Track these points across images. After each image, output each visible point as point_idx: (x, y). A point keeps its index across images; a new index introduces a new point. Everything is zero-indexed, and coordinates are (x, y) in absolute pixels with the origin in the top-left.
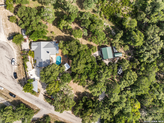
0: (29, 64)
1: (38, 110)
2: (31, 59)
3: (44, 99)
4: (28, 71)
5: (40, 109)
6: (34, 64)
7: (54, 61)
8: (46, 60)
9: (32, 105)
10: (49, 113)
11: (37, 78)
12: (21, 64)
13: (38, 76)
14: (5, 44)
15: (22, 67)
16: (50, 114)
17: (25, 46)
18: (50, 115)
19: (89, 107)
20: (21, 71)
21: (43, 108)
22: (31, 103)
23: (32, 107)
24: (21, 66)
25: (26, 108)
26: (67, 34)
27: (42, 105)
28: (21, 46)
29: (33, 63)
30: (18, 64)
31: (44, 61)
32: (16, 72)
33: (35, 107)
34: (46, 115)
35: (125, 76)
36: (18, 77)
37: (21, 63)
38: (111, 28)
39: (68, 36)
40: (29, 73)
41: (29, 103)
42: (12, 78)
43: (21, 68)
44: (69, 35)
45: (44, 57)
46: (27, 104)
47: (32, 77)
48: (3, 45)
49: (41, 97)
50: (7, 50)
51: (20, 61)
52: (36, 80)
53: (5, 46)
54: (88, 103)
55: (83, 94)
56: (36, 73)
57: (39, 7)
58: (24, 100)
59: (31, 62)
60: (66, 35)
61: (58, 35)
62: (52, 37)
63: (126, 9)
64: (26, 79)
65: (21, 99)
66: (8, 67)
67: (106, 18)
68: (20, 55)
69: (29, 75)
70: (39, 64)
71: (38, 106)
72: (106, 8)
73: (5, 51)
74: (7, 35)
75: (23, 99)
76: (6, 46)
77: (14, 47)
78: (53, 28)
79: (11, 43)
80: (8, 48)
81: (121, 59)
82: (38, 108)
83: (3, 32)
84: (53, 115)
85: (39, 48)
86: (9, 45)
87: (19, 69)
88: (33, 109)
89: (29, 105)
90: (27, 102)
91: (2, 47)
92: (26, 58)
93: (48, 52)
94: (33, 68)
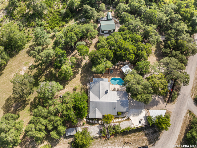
0: (124, 125)
1: (190, 112)
2: (115, 122)
3: (172, 103)
4: (134, 127)
5: (188, 110)
6: (123, 117)
7: (118, 87)
8: (118, 95)
9: (184, 123)
10: (190, 98)
11: (143, 113)
12: (124, 140)
13: (141, 112)
15: (128, 137)
16: (191, 96)
17: (94, 130)
18: (194, 97)
20: (135, 140)
21: (186, 105)
22: (181, 124)
23: (188, 123)
24: (126, 139)
26: (79, 71)
27: (181, 106)
28: (94, 138)
29: (121, 120)
30: (123, 144)
31: (119, 98)
33: (187, 117)
34: (194, 101)
35: (136, 7)
36: (144, 145)
37: (121, 139)
38: (77, 22)
39: (81, 70)
40: (137, 125)
41: (182, 127)
43: (129, 139)
44: (80, 69)
45: (114, 97)
46: (184, 131)
47: (143, 122)
51: (118, 141)
52: (147, 115)
54: (171, 45)
55: (158, 56)
56: (137, 115)
58: (180, 136)
59: (119, 122)
60: (80, 73)
61: (80, 82)
62: (81, 89)
64: (146, 132)
65: (178, 140)
67: (63, 26)
68: (109, 141)
69: (140, 125)
70: (124, 107)
71: (184, 113)
72: (51, 24)
75: (179, 137)
78: (68, 89)
82: (187, 114)
84: (192, 93)
87: (132, 144)
88: (190, 121)
89: (185, 128)
90: (182, 130)
92: (114, 129)
93: (106, 92)
94: (129, 119)
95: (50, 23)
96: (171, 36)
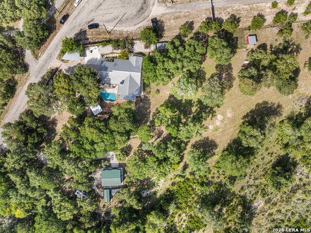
0: (108, 49)
1: (37, 57)
2: (117, 53)
3: (53, 68)
4: (98, 46)
5: (38, 60)
6: (107, 57)
7: (109, 91)
8: (110, 79)
9: (46, 47)
10: (31, 73)
11: (86, 60)
12: (110, 36)
13: (88, 61)
14: (146, 14)
15: (106, 38)
16: (29, 74)
17: (139, 46)
18: (27, 74)
19: (29, 136)
20: (100, 35)
21: (38, 65)
22: (49, 47)
23: (42, 47)
24: (108, 36)
25: (41, 40)
26: (153, 117)
27: (44, 64)
28: (139, 39)
29: (111, 55)
30: (112, 32)
31: (109, 75)
32: (100, 27)
33: (42, 53)
34: (28, 69)
36: (91, 30)
37: (113, 37)
38: (153, 190)
39: (149, 117)
40: (95, 48)
41: (49, 43)
42: (91, 21)
43: (105, 36)
44: (151, 119)
45: (115, 76)
46: (48, 40)
47: (88, 52)
48: (146, 10)
49: (55, 64)
50: (136, 15)
51: (116, 35)
52: (82, 58)
53: (143, 13)
54: (34, 136)
55: (53, 130)
56: (93, 59)
57: (205, 74)
58: (54, 36)
59: (112, 53)
60: (151, 114)
61: (151, 101)
62: (150, 92)
63: (182, 221)
64: (87, 42)
65: (57, 32)
66: (108, 15)
67: (173, 184)
68: (125, 36)
69: (92, 48)
70: (105, 66)
71: (43, 58)
72: (189, 187)
73: (135, 13)
74: (161, 17)
75: (56, 34)
76: (143, 15)
77: (139, 28)
78: (165, 94)
79: (147, 23)
80: (139, 18)
81: (100, 199)
82: (40, 56)
83: (167, 11)
84: (27, 79)
85: (130, 68)
86: (145, 19)
87: (103, 32)
88: (39, 49)
89: (46, 43)
90: (51, 41)
91: (142, 8)
92: (119, 45)
93: (122, 83)
94: (102, 56)
95: (190, 189)
96: (31, 149)
